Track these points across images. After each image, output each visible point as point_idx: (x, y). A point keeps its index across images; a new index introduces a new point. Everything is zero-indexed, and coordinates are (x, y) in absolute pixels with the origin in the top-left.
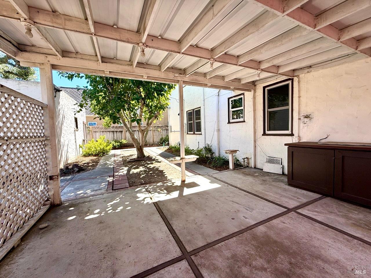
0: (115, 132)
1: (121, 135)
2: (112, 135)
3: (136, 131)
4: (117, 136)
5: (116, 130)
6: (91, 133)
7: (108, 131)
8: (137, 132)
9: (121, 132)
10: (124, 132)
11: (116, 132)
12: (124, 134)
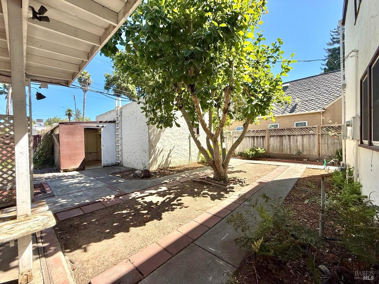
0: (255, 138)
1: (263, 142)
2: (251, 141)
3: (285, 136)
4: (257, 142)
5: (257, 135)
6: (231, 138)
7: (248, 137)
8: (287, 137)
9: (264, 137)
10: (266, 138)
11: (257, 137)
12: (267, 140)
